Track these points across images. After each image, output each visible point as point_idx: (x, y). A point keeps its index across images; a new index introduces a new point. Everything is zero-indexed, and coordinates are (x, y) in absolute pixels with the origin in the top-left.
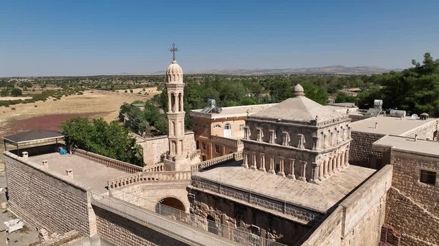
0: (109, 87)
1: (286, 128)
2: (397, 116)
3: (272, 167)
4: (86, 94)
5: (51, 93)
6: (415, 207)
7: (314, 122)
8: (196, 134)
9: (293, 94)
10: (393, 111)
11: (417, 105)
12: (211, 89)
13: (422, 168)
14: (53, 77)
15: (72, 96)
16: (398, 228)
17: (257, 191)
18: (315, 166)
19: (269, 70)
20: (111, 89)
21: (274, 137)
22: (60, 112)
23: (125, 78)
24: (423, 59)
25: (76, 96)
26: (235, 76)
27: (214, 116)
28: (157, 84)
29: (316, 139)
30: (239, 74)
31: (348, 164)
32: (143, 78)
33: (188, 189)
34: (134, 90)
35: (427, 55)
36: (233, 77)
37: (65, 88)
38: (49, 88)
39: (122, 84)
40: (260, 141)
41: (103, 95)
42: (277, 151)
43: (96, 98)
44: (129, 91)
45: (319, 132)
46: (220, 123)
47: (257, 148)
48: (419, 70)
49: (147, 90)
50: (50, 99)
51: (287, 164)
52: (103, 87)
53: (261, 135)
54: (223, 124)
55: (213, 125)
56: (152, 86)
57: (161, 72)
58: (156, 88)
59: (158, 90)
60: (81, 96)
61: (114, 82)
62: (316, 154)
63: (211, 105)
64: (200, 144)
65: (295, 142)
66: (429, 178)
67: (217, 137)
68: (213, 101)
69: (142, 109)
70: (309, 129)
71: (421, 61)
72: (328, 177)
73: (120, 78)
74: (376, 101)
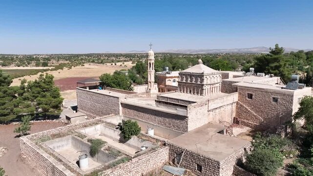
0: (100, 61)
1: (193, 75)
2: (260, 76)
3: (189, 91)
4: (86, 65)
5: (65, 65)
6: (246, 108)
7: (203, 73)
8: (158, 85)
9: (198, 63)
10: (258, 74)
11: (271, 71)
12: (167, 62)
13: (248, 92)
14: (61, 55)
15: (78, 67)
16: (240, 118)
17: (182, 99)
18: (203, 89)
19: (211, 50)
20: (101, 63)
21: (189, 79)
22: (75, 76)
23: (109, 55)
24: (274, 47)
25: (80, 67)
26: (186, 54)
27: (168, 75)
28: (131, 60)
29: (203, 79)
30: (188, 53)
31: (220, 92)
32: (121, 55)
33: (156, 101)
34: (117, 63)
35: (277, 45)
36: (184, 55)
37: (72, 62)
38: (61, 62)
39: (108, 59)
40: (184, 81)
41: (97, 67)
42: (190, 85)
43: (93, 68)
44: (114, 64)
45: (205, 77)
46: (170, 79)
47: (183, 84)
48: (273, 52)
49: (126, 63)
50: (65, 69)
51: (194, 90)
52: (96, 62)
53: (185, 79)
54: (172, 80)
55: (167, 80)
56: (128, 61)
57: (133, 51)
58: (131, 62)
59: (133, 63)
60: (83, 67)
61: (102, 58)
62: (203, 85)
63: (166, 70)
64: (161, 90)
65: (196, 81)
66: (250, 96)
67: (169, 86)
68: (167, 68)
69: (127, 74)
70: (201, 76)
71: (273, 47)
72: (209, 95)
73: (106, 55)
74: (251, 68)
